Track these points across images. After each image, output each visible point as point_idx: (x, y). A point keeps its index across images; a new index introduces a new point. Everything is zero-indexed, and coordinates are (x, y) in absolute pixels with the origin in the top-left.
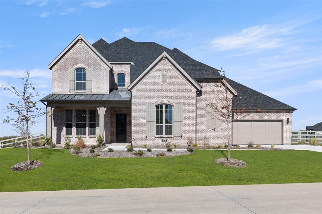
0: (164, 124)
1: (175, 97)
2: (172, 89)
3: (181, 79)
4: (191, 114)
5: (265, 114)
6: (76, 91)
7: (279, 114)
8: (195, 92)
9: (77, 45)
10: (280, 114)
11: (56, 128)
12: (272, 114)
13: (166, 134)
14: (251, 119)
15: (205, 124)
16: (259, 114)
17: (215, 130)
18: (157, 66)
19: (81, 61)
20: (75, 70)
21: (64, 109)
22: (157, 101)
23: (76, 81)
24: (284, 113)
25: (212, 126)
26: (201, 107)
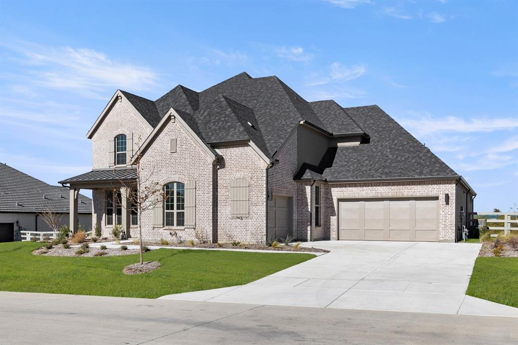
0: (175, 211)
1: (186, 172)
2: (183, 161)
3: (194, 145)
4: (206, 195)
5: (405, 187)
6: (117, 166)
7: (430, 186)
8: (212, 163)
9: (118, 104)
10: (433, 186)
11: (96, 214)
12: (418, 186)
13: (177, 225)
14: (380, 196)
15: (229, 209)
16: (393, 187)
17: (242, 219)
18: (166, 130)
19: (121, 125)
20: (115, 138)
21: (104, 190)
22: (165, 178)
23: (117, 153)
24: (440, 184)
25: (242, 212)
26: (225, 185)
